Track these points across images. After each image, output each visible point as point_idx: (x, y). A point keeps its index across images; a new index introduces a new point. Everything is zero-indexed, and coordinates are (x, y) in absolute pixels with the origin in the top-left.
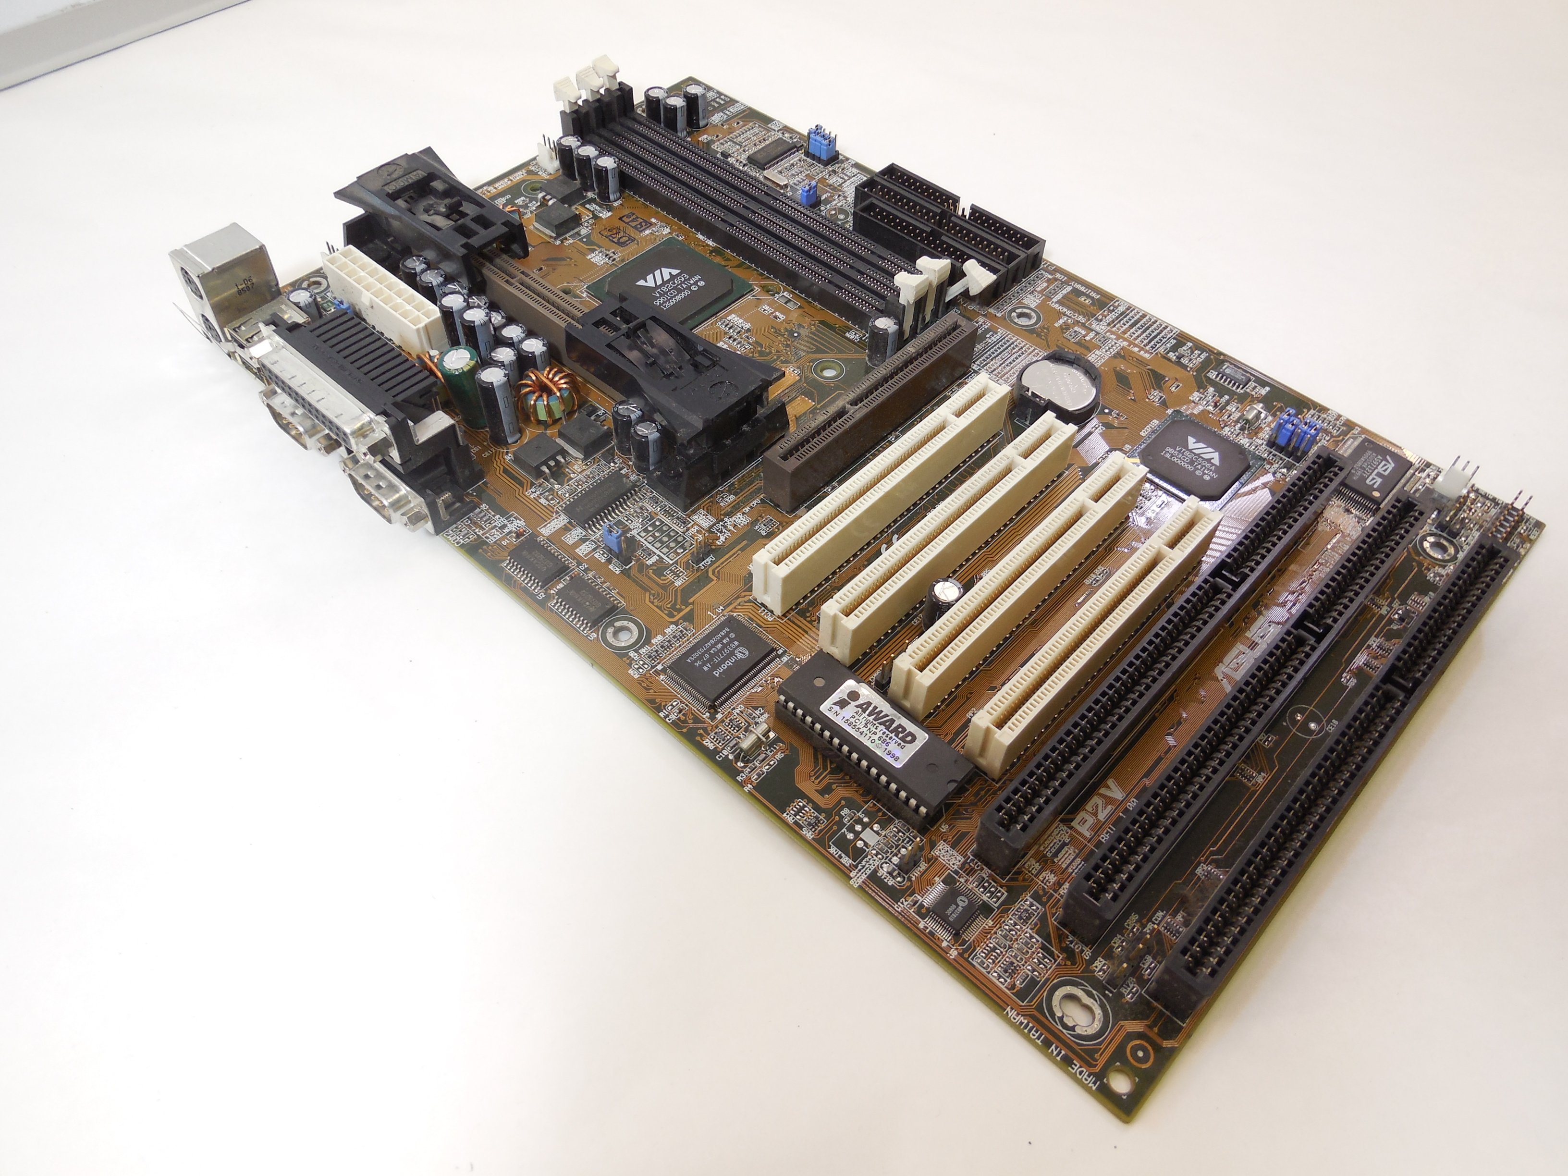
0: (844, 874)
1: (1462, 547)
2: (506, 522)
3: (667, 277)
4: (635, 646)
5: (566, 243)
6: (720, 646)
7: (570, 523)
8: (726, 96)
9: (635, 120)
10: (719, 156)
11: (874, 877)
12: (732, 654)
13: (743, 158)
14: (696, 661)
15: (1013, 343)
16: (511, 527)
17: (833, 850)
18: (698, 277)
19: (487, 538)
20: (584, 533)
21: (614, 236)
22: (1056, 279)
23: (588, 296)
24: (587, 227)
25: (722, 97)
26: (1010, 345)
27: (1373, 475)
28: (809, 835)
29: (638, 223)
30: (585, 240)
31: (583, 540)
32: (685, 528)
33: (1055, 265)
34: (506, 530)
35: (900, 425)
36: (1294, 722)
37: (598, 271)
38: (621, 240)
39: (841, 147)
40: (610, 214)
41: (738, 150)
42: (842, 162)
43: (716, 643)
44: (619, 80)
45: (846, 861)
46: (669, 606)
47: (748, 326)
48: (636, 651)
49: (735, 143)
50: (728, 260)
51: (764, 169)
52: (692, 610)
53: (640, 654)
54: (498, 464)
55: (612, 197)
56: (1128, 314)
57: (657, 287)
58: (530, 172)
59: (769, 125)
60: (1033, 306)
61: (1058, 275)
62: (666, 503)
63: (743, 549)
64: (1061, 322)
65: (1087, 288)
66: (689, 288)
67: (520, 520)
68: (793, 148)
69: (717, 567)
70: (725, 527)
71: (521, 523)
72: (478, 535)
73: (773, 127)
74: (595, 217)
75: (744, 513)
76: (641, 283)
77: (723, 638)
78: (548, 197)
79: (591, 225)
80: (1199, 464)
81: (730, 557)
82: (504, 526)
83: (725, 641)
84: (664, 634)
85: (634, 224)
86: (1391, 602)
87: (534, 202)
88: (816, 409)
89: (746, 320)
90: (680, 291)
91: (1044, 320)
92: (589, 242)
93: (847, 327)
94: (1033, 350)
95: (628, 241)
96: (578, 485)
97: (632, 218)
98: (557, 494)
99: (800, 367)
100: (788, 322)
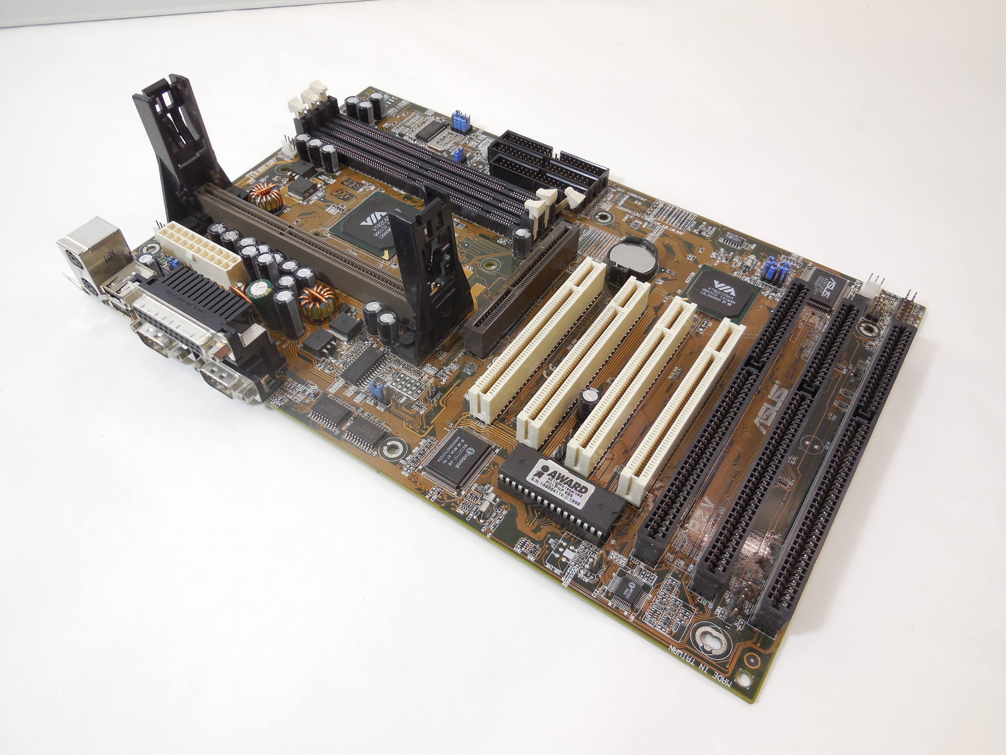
0: (558, 579)
1: (882, 327)
2: (305, 388)
3: (379, 218)
4: (403, 456)
5: (311, 203)
6: (456, 449)
7: (346, 383)
8: (394, 97)
9: (341, 119)
10: (397, 136)
11: (576, 579)
12: (465, 452)
13: (413, 136)
14: (443, 460)
15: (600, 235)
16: (309, 391)
17: (548, 566)
19: (296, 400)
20: (357, 389)
21: (340, 195)
22: (618, 192)
23: (331, 236)
24: (322, 191)
25: (393, 98)
26: (598, 236)
27: (825, 291)
28: (532, 559)
29: (354, 185)
30: (322, 199)
31: (357, 393)
32: (420, 377)
33: (616, 183)
34: (307, 393)
35: (541, 294)
36: (805, 446)
37: (334, 219)
38: (346, 197)
39: (474, 123)
40: (335, 181)
41: (409, 131)
42: (475, 132)
43: (454, 447)
44: (327, 95)
45: (558, 571)
46: (419, 427)
48: (404, 459)
49: (405, 126)
50: (415, 202)
51: (428, 142)
52: (434, 428)
53: (407, 461)
54: (294, 351)
55: (334, 170)
56: (665, 209)
57: (374, 225)
58: (278, 159)
59: (425, 113)
60: (607, 210)
61: (619, 189)
62: (405, 363)
63: (458, 385)
64: (626, 218)
65: (638, 195)
68: (444, 126)
69: (444, 399)
70: (445, 373)
71: (316, 387)
72: (289, 399)
73: (428, 114)
74: (326, 184)
75: (455, 363)
76: (364, 223)
77: (457, 443)
78: (294, 174)
79: (324, 189)
80: (724, 297)
81: (451, 392)
82: (305, 391)
83: (459, 445)
84: (419, 446)
85: (351, 186)
86: (848, 366)
87: (285, 178)
88: (487, 291)
91: (615, 217)
92: (325, 201)
93: (497, 236)
94: (613, 238)
95: (349, 197)
96: (348, 358)
97: (349, 182)
98: (335, 365)
99: (473, 265)
100: (460, 237)
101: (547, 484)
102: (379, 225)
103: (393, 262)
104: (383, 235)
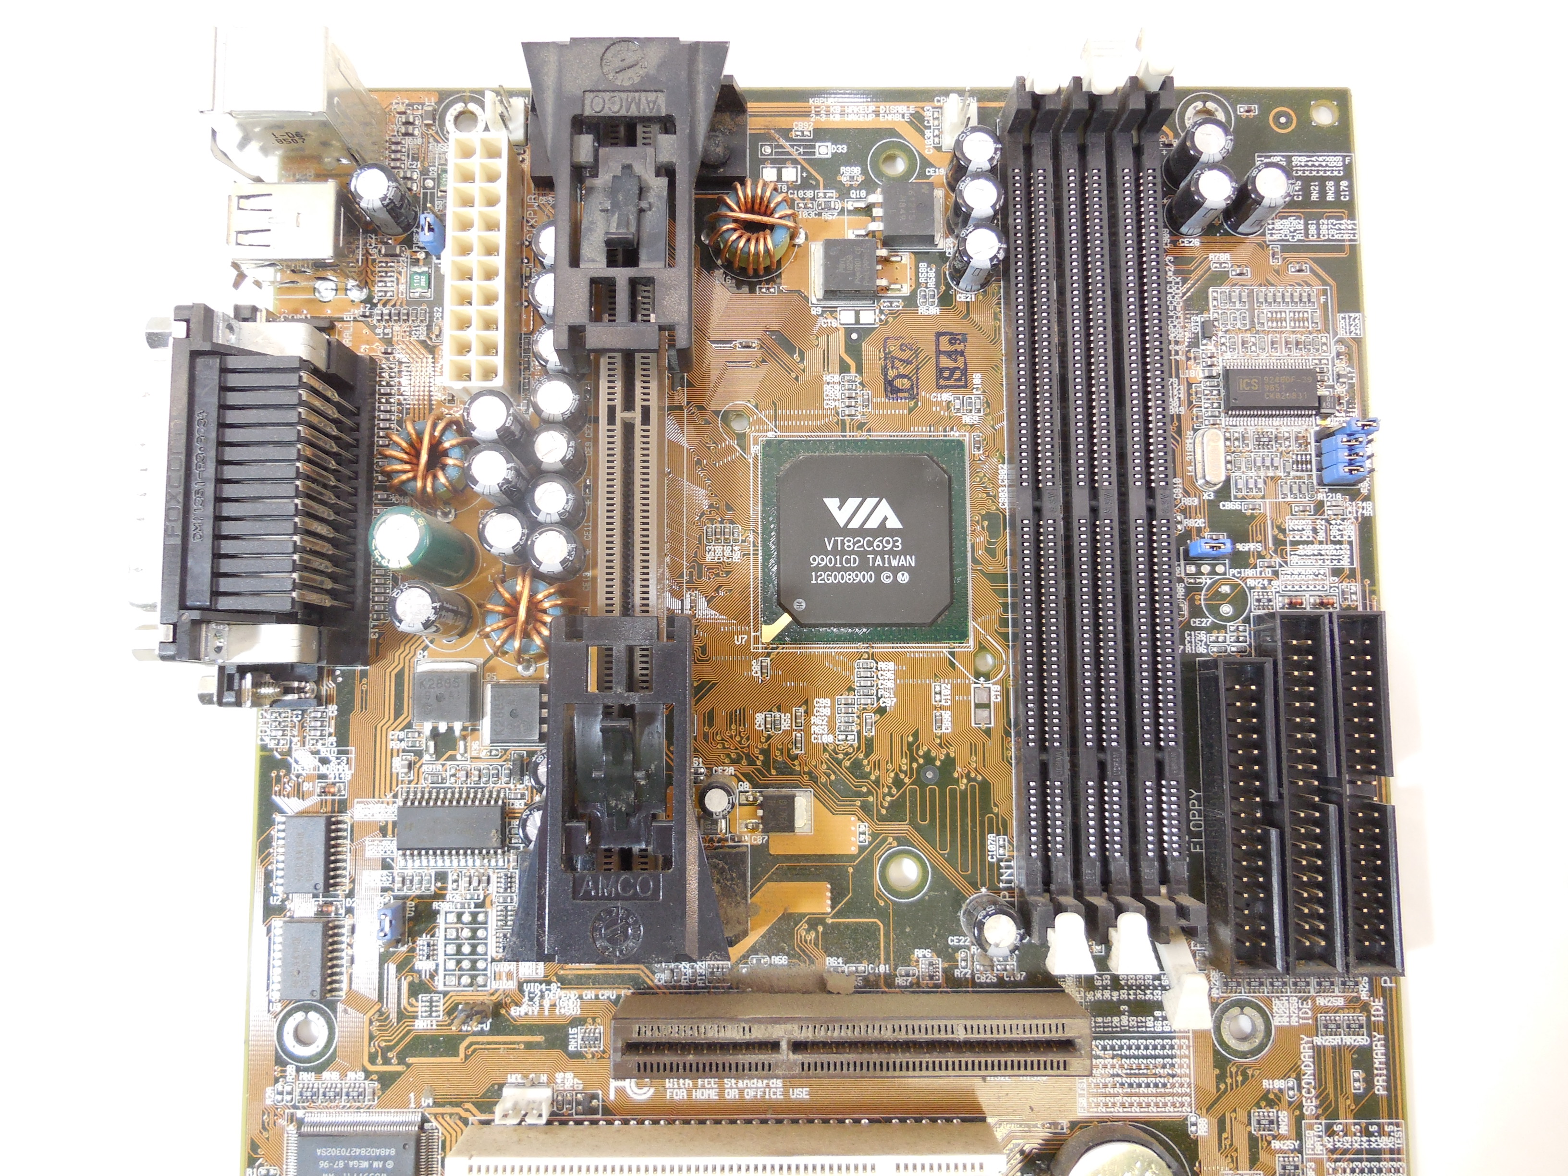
2: (333, 756)
4: (305, 1065)
5: (826, 319)
6: (365, 1164)
7: (394, 823)
8: (1351, 187)
10: (1197, 321)
13: (1226, 360)
14: (325, 1159)
15: (1172, 1057)
16: (331, 770)
18: (911, 561)
19: (296, 762)
20: (394, 855)
21: (897, 364)
22: (1365, 1008)
23: (756, 458)
24: (881, 312)
25: (1345, 183)
26: (1164, 1057)
29: (952, 365)
30: (854, 336)
31: (384, 864)
32: (500, 955)
33: (1396, 983)
34: (323, 770)
37: (816, 417)
38: (898, 383)
40: (935, 310)
41: (1238, 332)
42: (1354, 495)
43: (365, 1158)
46: (383, 1044)
47: (889, 702)
48: (298, 1070)
49: (1250, 310)
50: (991, 552)
51: (1222, 416)
52: (399, 1074)
53: (297, 1077)
54: (402, 656)
56: (1379, 1160)
58: (914, 119)
59: (1340, 316)
60: (1276, 1022)
61: (1377, 1005)
62: (516, 899)
63: (529, 1046)
64: (1279, 1084)
65: (1387, 1063)
66: (879, 571)
67: (350, 769)
68: (1319, 405)
69: (478, 1043)
70: (542, 997)
71: (347, 774)
72: (290, 748)
73: (1341, 325)
74: (910, 301)
75: (580, 997)
76: (832, 503)
77: (378, 1158)
79: (890, 313)
81: (505, 1043)
82: (324, 761)
83: (376, 1164)
84: (343, 1076)
85: (945, 362)
87: (864, 192)
88: (822, 921)
89: (898, 691)
90: (864, 566)
91: (1262, 1059)
92: (854, 349)
93: (1005, 824)
94: (1182, 1095)
95: (902, 391)
96: (454, 775)
97: (952, 348)
98: (421, 766)
99: (874, 836)
100: (944, 743)
102: (849, 543)
103: (768, 655)
104: (825, 576)
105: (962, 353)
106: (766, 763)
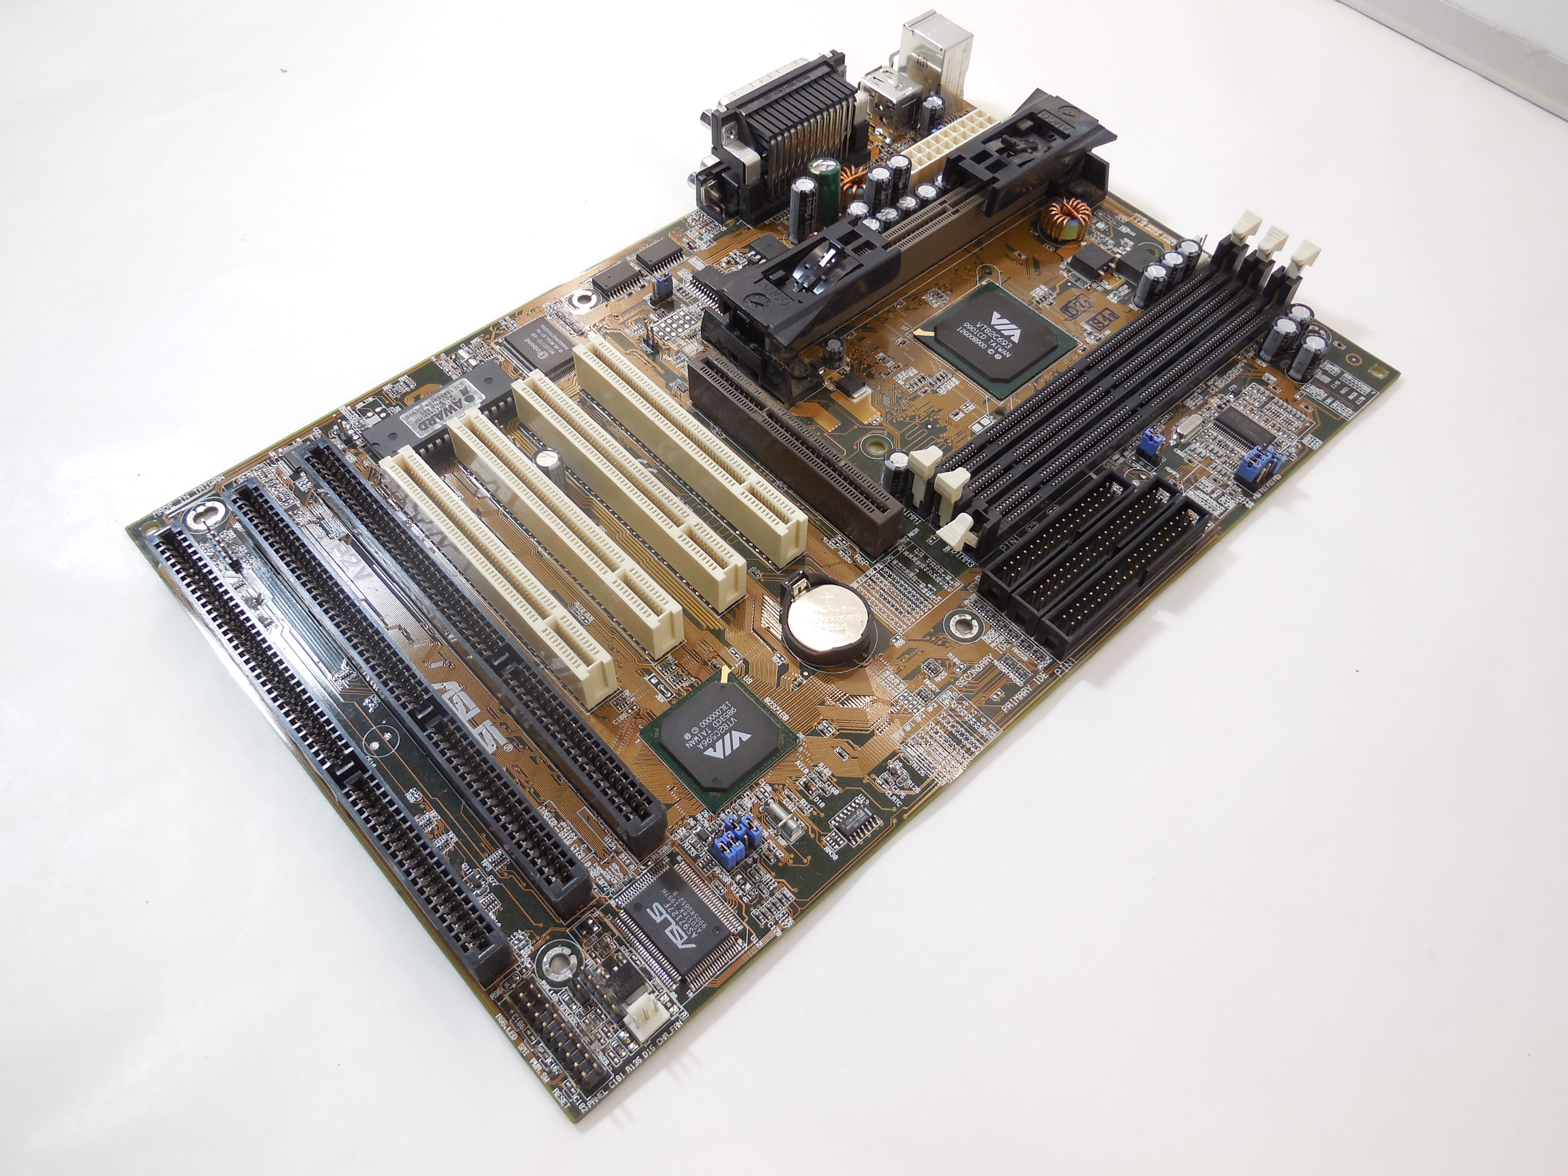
0: (353, 405)
1: (556, 992)
2: (706, 240)
5: (1063, 272)
6: (552, 343)
7: (700, 273)
11: (342, 419)
12: (543, 349)
15: (917, 606)
16: (700, 243)
17: (371, 399)
18: (1008, 355)
19: (691, 231)
22: (1036, 672)
23: (982, 285)
25: (1363, 399)
27: (665, 915)
28: (385, 388)
29: (1102, 321)
30: (1070, 284)
34: (697, 240)
35: (795, 491)
36: (384, 731)
37: (1020, 292)
38: (1071, 309)
40: (1114, 301)
41: (1251, 404)
42: (1248, 496)
43: (554, 341)
45: (360, 406)
46: (606, 325)
47: (942, 392)
49: (1267, 402)
51: (1218, 422)
56: (975, 738)
60: (983, 638)
61: (1043, 677)
64: (956, 661)
65: (1022, 702)
66: (990, 347)
67: (707, 247)
70: (682, 361)
71: (704, 248)
72: (694, 226)
73: (1309, 439)
74: (1108, 292)
79: (1094, 289)
80: (708, 735)
81: (649, 362)
82: (701, 239)
85: (1100, 318)
86: (495, 876)
88: (822, 432)
89: (951, 391)
90: (985, 341)
91: (960, 645)
92: (1064, 286)
94: (905, 623)
95: (1071, 313)
97: (1108, 316)
99: (881, 425)
100: (949, 421)
101: (449, 395)
102: (988, 331)
105: (1111, 321)
106: (865, 370)
